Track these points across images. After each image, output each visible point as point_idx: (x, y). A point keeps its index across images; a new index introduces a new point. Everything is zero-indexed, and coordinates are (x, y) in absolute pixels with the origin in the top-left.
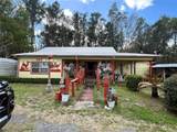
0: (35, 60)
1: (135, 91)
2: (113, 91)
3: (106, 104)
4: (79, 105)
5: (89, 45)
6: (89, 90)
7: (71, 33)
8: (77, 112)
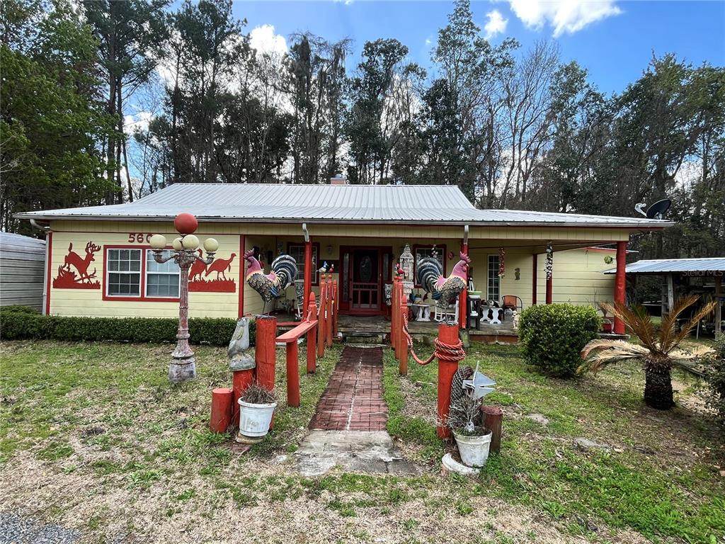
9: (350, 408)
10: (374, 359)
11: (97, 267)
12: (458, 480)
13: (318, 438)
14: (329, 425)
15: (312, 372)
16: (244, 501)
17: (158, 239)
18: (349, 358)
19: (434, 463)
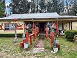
0: (7, 23)
1: (72, 41)
2: (57, 41)
3: (53, 49)
4: (35, 50)
5: (41, 12)
6: (41, 41)
7: (29, 4)
8: (34, 54)
9: (39, 45)
10: (43, 39)
11: (3, 27)
12: (53, 54)
13: (35, 49)
14: (36, 47)
15: (34, 41)
16: (25, 56)
17: (12, 22)
18: (40, 39)
19: (50, 52)
